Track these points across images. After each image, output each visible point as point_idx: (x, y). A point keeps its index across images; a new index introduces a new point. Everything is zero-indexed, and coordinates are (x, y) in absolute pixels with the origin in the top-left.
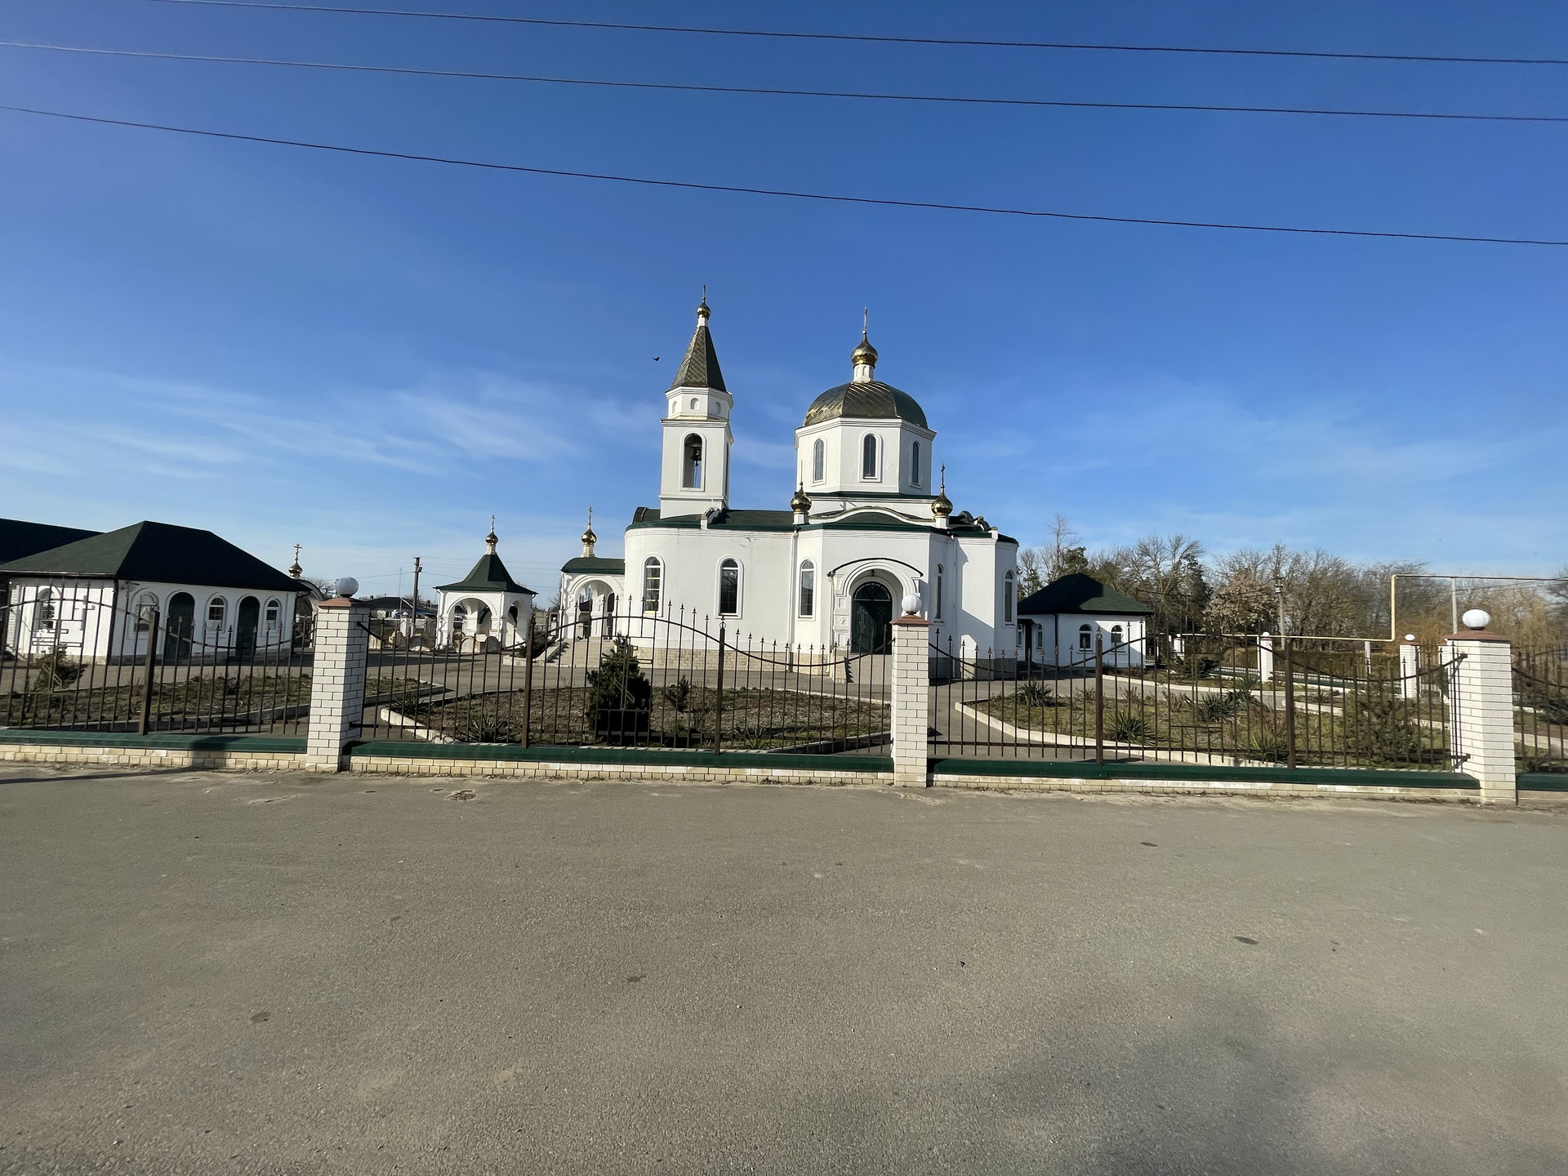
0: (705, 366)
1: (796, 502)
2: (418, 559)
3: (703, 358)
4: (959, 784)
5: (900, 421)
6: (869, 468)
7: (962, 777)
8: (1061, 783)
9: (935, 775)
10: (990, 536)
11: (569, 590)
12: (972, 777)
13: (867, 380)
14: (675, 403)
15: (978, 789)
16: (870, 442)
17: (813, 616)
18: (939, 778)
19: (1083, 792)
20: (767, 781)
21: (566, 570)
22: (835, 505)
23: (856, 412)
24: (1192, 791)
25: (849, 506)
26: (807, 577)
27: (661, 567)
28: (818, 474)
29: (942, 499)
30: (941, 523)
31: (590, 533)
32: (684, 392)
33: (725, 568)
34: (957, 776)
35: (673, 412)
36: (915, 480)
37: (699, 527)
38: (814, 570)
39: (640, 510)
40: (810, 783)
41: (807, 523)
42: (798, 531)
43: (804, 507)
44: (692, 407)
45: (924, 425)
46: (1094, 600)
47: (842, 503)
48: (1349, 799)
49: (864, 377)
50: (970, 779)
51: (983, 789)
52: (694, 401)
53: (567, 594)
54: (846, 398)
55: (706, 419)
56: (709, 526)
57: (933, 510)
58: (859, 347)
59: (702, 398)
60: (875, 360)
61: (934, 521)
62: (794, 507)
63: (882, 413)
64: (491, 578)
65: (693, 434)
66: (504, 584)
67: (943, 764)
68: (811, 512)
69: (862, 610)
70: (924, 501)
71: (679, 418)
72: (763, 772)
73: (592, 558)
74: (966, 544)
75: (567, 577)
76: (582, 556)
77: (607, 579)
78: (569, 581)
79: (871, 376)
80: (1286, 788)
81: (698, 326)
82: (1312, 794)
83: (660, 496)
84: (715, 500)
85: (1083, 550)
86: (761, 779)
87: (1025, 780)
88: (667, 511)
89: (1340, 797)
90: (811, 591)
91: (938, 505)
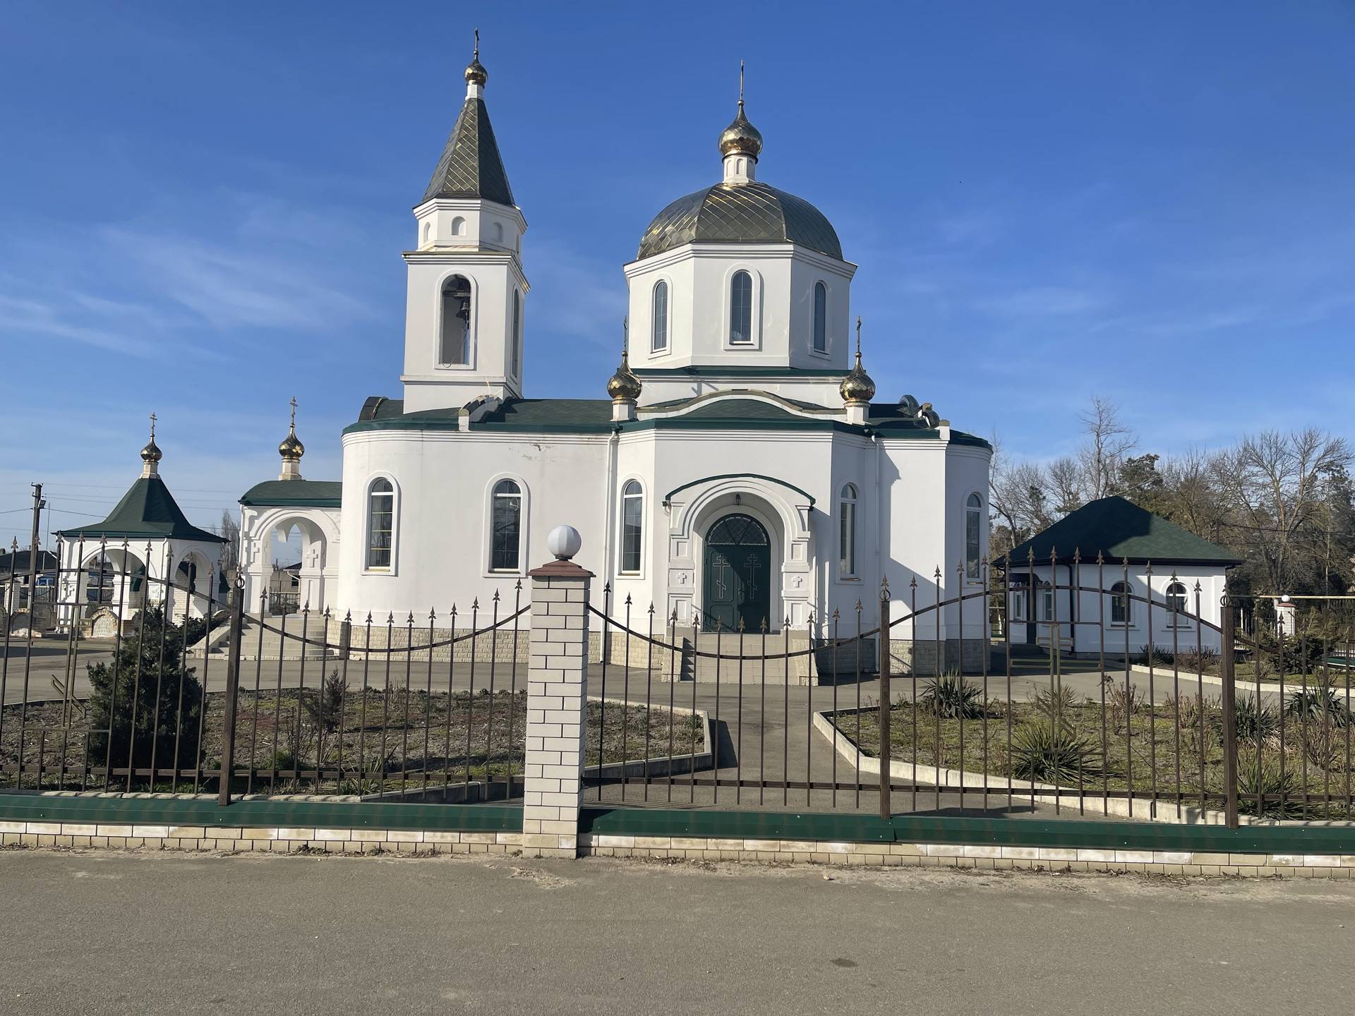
0: (476, 164)
1: (616, 384)
2: (39, 487)
3: (473, 151)
4: (636, 853)
5: (791, 247)
6: (740, 325)
7: (640, 839)
8: (812, 850)
9: (595, 837)
10: (936, 435)
11: (252, 534)
12: (658, 840)
13: (743, 180)
14: (428, 226)
15: (665, 860)
16: (741, 283)
17: (641, 571)
18: (603, 842)
19: (850, 867)
20: (306, 849)
21: (247, 501)
22: (683, 389)
23: (719, 235)
24: (1046, 865)
25: (706, 389)
26: (632, 509)
27: (395, 494)
28: (659, 339)
29: (861, 376)
30: (854, 415)
31: (293, 441)
32: (442, 208)
33: (499, 495)
34: (632, 839)
35: (426, 239)
36: (820, 344)
37: (454, 427)
38: (643, 495)
39: (371, 402)
40: (379, 851)
41: (633, 419)
42: (617, 432)
43: (629, 392)
44: (455, 231)
45: (836, 253)
46: (1134, 541)
47: (695, 385)
48: (1324, 880)
49: (738, 177)
50: (654, 843)
51: (675, 861)
52: (457, 221)
53: (250, 540)
54: (702, 212)
55: (477, 250)
56: (473, 426)
57: (842, 394)
58: (731, 128)
59: (472, 218)
60: (758, 148)
61: (844, 411)
62: (613, 393)
63: (763, 235)
64: (148, 517)
65: (456, 276)
66: (170, 527)
67: (610, 817)
68: (641, 401)
69: (720, 562)
70: (831, 379)
71: (433, 250)
72: (298, 834)
73: (296, 482)
74: (900, 452)
75: (249, 512)
76: (280, 479)
77: (316, 515)
78: (252, 519)
79: (750, 174)
80: (1216, 861)
81: (467, 98)
82: (1262, 871)
83: (403, 378)
84: (493, 384)
85: (1153, 459)
86: (294, 846)
87: (750, 844)
88: (415, 401)
89: (1312, 876)
90: (638, 530)
91: (850, 386)
